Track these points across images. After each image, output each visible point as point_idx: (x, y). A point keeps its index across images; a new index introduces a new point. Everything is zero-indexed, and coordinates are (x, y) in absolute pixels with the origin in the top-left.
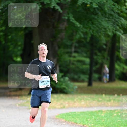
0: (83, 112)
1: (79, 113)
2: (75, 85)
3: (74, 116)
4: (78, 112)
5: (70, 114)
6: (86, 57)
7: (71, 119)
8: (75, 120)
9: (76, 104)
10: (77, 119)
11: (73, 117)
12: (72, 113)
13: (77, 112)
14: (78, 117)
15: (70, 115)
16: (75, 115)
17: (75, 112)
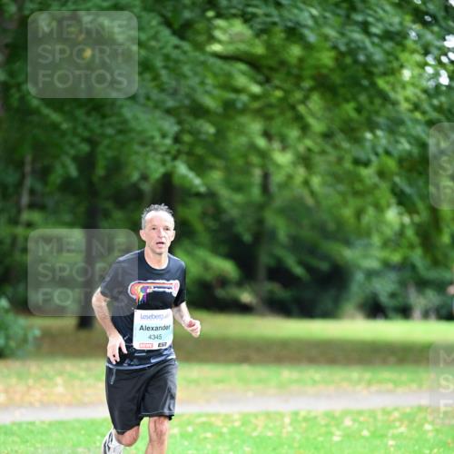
0: (62, 423)
1: (46, 426)
2: (31, 327)
3: (29, 438)
4: (43, 422)
5: (15, 428)
6: (72, 225)
7: (16, 448)
8: (32, 449)
9: (36, 394)
10: (38, 445)
11: (27, 441)
12: (20, 425)
13: (37, 423)
14: (42, 441)
15: (13, 433)
16: (32, 432)
17: (32, 423)
